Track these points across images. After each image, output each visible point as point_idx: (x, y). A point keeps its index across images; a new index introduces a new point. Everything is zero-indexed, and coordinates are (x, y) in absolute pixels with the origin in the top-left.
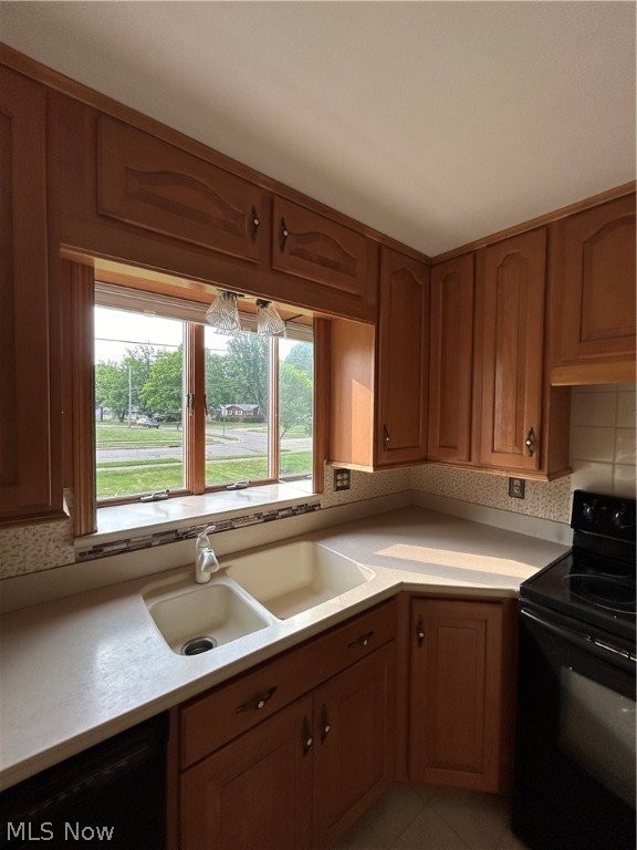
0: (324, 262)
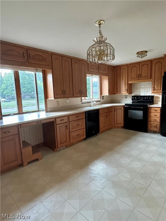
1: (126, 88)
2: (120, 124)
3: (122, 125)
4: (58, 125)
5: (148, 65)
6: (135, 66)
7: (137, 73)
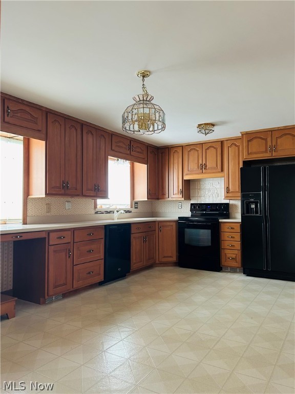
0: (138, 152)
1: (181, 187)
2: (171, 257)
3: (174, 259)
4: (53, 247)
5: (216, 149)
6: (194, 149)
7: (198, 161)
